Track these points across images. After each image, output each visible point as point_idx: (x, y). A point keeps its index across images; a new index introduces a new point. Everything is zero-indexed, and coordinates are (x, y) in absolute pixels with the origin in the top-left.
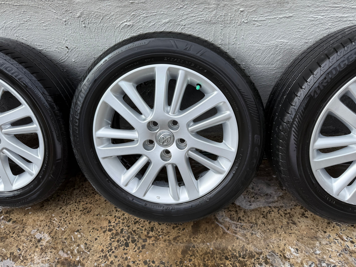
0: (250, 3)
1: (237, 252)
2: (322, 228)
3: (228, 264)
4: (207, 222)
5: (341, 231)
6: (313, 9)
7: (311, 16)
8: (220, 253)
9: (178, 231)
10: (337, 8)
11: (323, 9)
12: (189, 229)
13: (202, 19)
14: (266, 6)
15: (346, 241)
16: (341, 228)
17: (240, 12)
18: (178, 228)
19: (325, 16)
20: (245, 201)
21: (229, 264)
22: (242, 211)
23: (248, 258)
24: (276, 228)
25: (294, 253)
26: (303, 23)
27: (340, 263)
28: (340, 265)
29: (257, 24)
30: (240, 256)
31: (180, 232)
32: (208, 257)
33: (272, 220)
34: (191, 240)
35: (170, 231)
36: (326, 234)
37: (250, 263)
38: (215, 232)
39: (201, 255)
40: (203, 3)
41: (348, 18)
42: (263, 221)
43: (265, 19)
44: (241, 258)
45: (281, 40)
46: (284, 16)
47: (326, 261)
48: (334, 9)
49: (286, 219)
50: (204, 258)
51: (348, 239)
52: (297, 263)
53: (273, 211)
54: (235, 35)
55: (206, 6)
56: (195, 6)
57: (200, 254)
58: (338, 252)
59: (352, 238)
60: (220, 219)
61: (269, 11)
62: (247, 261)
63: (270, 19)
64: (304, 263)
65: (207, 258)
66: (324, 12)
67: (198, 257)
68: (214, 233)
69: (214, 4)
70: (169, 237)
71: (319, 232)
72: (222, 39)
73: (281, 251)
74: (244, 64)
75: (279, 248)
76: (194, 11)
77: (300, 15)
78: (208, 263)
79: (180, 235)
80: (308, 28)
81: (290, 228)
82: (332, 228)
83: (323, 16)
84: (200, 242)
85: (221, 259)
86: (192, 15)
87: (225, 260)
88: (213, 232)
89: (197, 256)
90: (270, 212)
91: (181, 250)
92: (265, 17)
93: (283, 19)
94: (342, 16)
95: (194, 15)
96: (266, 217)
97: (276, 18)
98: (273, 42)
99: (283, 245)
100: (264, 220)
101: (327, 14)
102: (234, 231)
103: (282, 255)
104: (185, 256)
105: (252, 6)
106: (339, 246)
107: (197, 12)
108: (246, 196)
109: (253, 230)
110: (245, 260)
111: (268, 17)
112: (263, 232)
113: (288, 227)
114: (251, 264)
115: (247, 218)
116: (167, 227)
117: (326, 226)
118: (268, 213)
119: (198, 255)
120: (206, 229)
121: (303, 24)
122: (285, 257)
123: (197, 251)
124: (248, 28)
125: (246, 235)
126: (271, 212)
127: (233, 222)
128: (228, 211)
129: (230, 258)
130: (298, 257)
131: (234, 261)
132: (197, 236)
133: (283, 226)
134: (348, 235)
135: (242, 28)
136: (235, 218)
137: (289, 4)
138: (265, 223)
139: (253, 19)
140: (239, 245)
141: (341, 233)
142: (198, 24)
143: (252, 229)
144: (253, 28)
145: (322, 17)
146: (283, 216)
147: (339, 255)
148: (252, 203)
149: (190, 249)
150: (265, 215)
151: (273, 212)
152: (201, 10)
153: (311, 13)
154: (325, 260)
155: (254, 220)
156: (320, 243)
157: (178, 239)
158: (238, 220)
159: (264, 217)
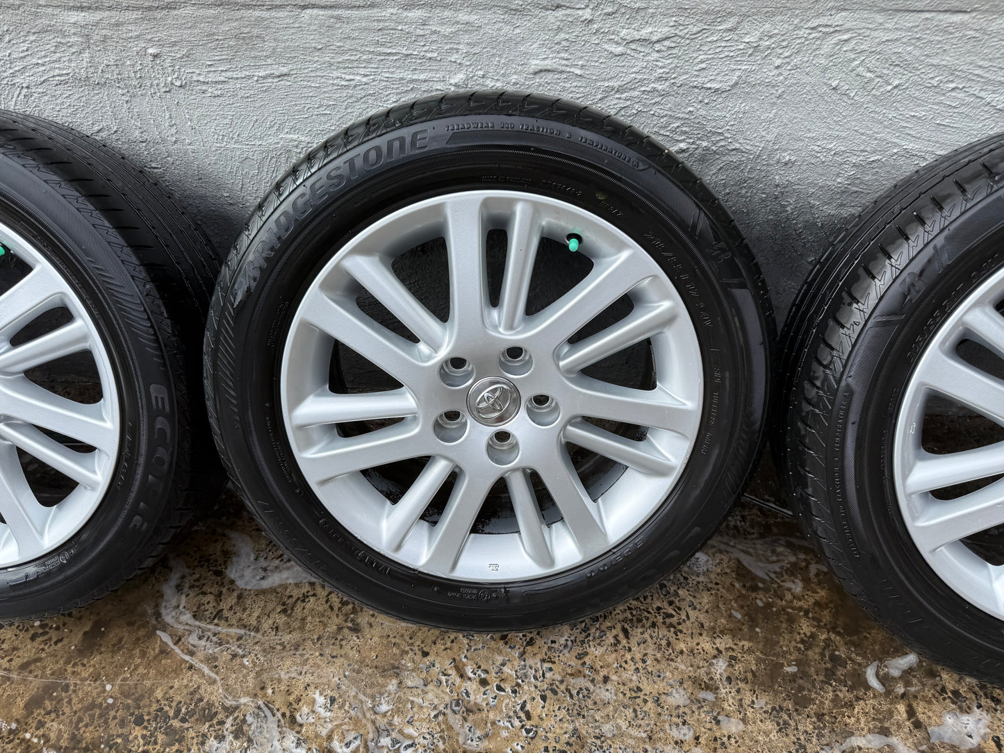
0: (166, 35)
1: (174, 704)
2: (422, 642)
3: (136, 737)
4: (130, 624)
5: (468, 651)
6: (332, 58)
7: (335, 74)
8: (128, 707)
9: (42, 646)
10: (391, 58)
11: (357, 57)
12: (74, 640)
13: (64, 72)
14: (210, 45)
15: (470, 679)
16: (472, 644)
17: (151, 58)
18: (46, 637)
19: (372, 77)
20: (252, 567)
21: (139, 735)
22: (235, 594)
23: (197, 720)
24: (304, 640)
25: (322, 711)
26: (325, 92)
27: (428, 737)
28: (425, 742)
29: (210, 90)
30: (176, 716)
31: (46, 648)
32: (92, 717)
33: (303, 619)
34: (66, 670)
35: (20, 646)
36: (425, 659)
37: (194, 735)
38: (141, 650)
39: (75, 713)
40: (47, 31)
41: (431, 84)
42: (277, 621)
43: (222, 79)
44: (176, 721)
45: (291, 136)
46: (268, 72)
47: (393, 733)
48: (383, 58)
49: (340, 617)
50: (80, 720)
51: (475, 674)
52: (317, 736)
53: (314, 595)
54: (167, 117)
55: (59, 40)
56: (32, 38)
57: (74, 709)
58: (435, 708)
59: (486, 672)
60: (167, 614)
61: (223, 57)
62: (187, 729)
63: (237, 78)
64: (336, 737)
65: (86, 720)
66: (363, 66)
67: (65, 717)
68: (137, 651)
69: (74, 34)
70: (11, 660)
71: (411, 654)
72: (140, 128)
73: (291, 704)
74: (227, 194)
75: (289, 694)
76: (36, 50)
77: (306, 71)
78: (84, 732)
79: (43, 655)
80: (344, 107)
81: (338, 643)
82: (449, 644)
83: (365, 76)
84: (87, 676)
85: (122, 723)
86: (35, 61)
87: (133, 725)
88: (133, 650)
89: (63, 714)
90: (304, 598)
91: (26, 698)
92: (223, 74)
93: (270, 80)
94: (414, 77)
95: (40, 62)
96: (289, 612)
97: (250, 77)
98: (272, 140)
99: (302, 687)
100: (281, 620)
101: (373, 70)
102: (190, 647)
103: (288, 714)
104: (32, 713)
105: (174, 44)
106: (446, 693)
107: (43, 53)
108: (262, 554)
109: (239, 646)
110: (186, 725)
111: (229, 74)
112: (264, 651)
113: (336, 639)
114: (197, 736)
115: (238, 614)
116: (16, 635)
117: (434, 639)
118: (299, 602)
119: (67, 710)
120: (120, 640)
121: (327, 95)
122: (293, 720)
123: (70, 702)
124: (194, 101)
125: (216, 659)
126: (308, 597)
127: (197, 623)
128: (198, 595)
129: (149, 720)
130: (328, 720)
131: (156, 729)
132: (85, 661)
133: (323, 636)
134: (480, 663)
135: (177, 101)
136: (207, 613)
137: (264, 41)
138: (281, 627)
139: (195, 78)
140: (186, 686)
141: (466, 657)
142: (61, 86)
143: (238, 643)
144: (205, 101)
145: (365, 80)
146: (336, 609)
147: (436, 716)
148: (269, 574)
149: (55, 694)
150: (290, 606)
151: (312, 599)
152: (52, 49)
153: (333, 67)
154: (393, 730)
155: (254, 619)
156: (401, 683)
157: (33, 667)
158: (214, 619)
159: (284, 611)
